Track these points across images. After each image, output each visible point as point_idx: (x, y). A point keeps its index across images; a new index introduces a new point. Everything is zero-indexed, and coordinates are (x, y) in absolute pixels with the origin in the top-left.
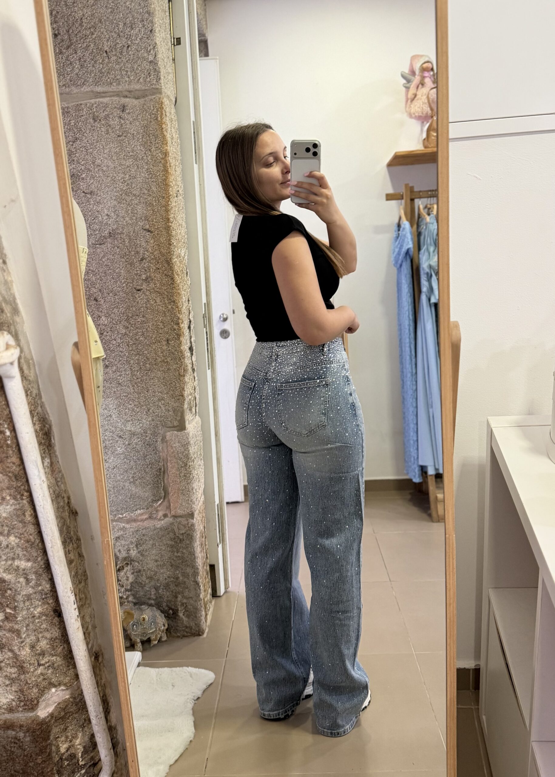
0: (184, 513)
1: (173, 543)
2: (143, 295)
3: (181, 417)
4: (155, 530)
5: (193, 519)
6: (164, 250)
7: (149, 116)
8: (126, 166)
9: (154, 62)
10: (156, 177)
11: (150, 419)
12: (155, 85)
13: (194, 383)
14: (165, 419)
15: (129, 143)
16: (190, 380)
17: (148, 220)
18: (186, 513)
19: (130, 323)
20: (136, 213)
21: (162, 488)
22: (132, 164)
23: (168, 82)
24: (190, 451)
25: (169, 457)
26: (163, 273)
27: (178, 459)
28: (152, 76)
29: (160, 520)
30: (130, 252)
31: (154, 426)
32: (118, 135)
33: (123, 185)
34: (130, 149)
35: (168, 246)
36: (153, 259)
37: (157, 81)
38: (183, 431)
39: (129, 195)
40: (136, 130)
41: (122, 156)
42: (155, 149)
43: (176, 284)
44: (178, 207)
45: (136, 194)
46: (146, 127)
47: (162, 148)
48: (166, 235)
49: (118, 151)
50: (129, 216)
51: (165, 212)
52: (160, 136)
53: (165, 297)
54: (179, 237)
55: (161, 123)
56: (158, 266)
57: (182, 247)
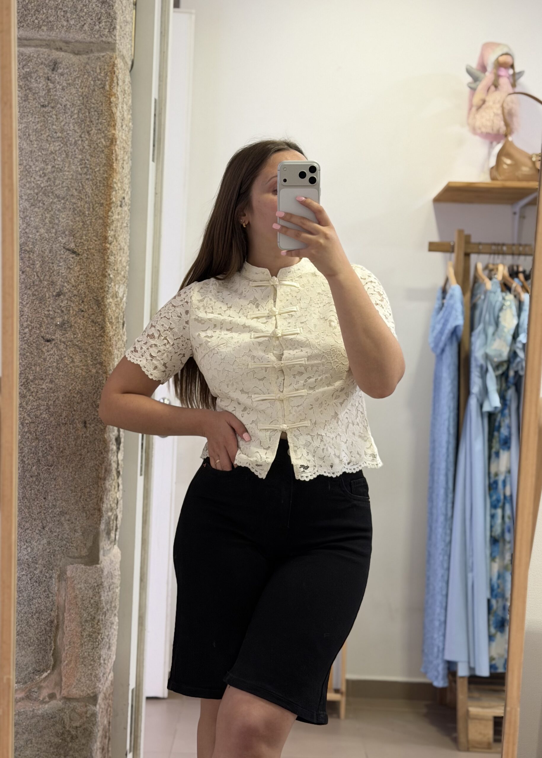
0: (82, 694)
1: (60, 741)
2: (55, 349)
3: (94, 543)
4: (33, 717)
5: (95, 705)
6: (94, 283)
7: (92, 82)
8: (49, 152)
9: (108, 3)
10: (94, 174)
11: (45, 541)
12: (106, 37)
13: (116, 493)
14: (68, 544)
15: (57, 119)
16: (111, 486)
17: (73, 236)
18: (85, 695)
19: (30, 390)
20: (57, 224)
21: (52, 651)
22: (59, 149)
23: (125, 36)
24: (102, 598)
25: (68, 604)
26: (89, 318)
27: (81, 608)
28: (103, 24)
29: (43, 702)
31: (49, 552)
32: (42, 104)
33: (41, 179)
34: (59, 128)
35: (100, 277)
36: (74, 295)
37: (109, 31)
38: (94, 566)
39: (49, 196)
40: (70, 100)
41: (45, 136)
42: (96, 131)
43: (107, 337)
44: (121, 221)
45: (59, 196)
46: (86, 98)
47: (106, 132)
48: (100, 261)
49: (39, 128)
50: (45, 227)
51: (102, 226)
52: (106, 114)
53: (88, 354)
54: (119, 266)
55: (111, 95)
56: (81, 307)
57: (121, 282)
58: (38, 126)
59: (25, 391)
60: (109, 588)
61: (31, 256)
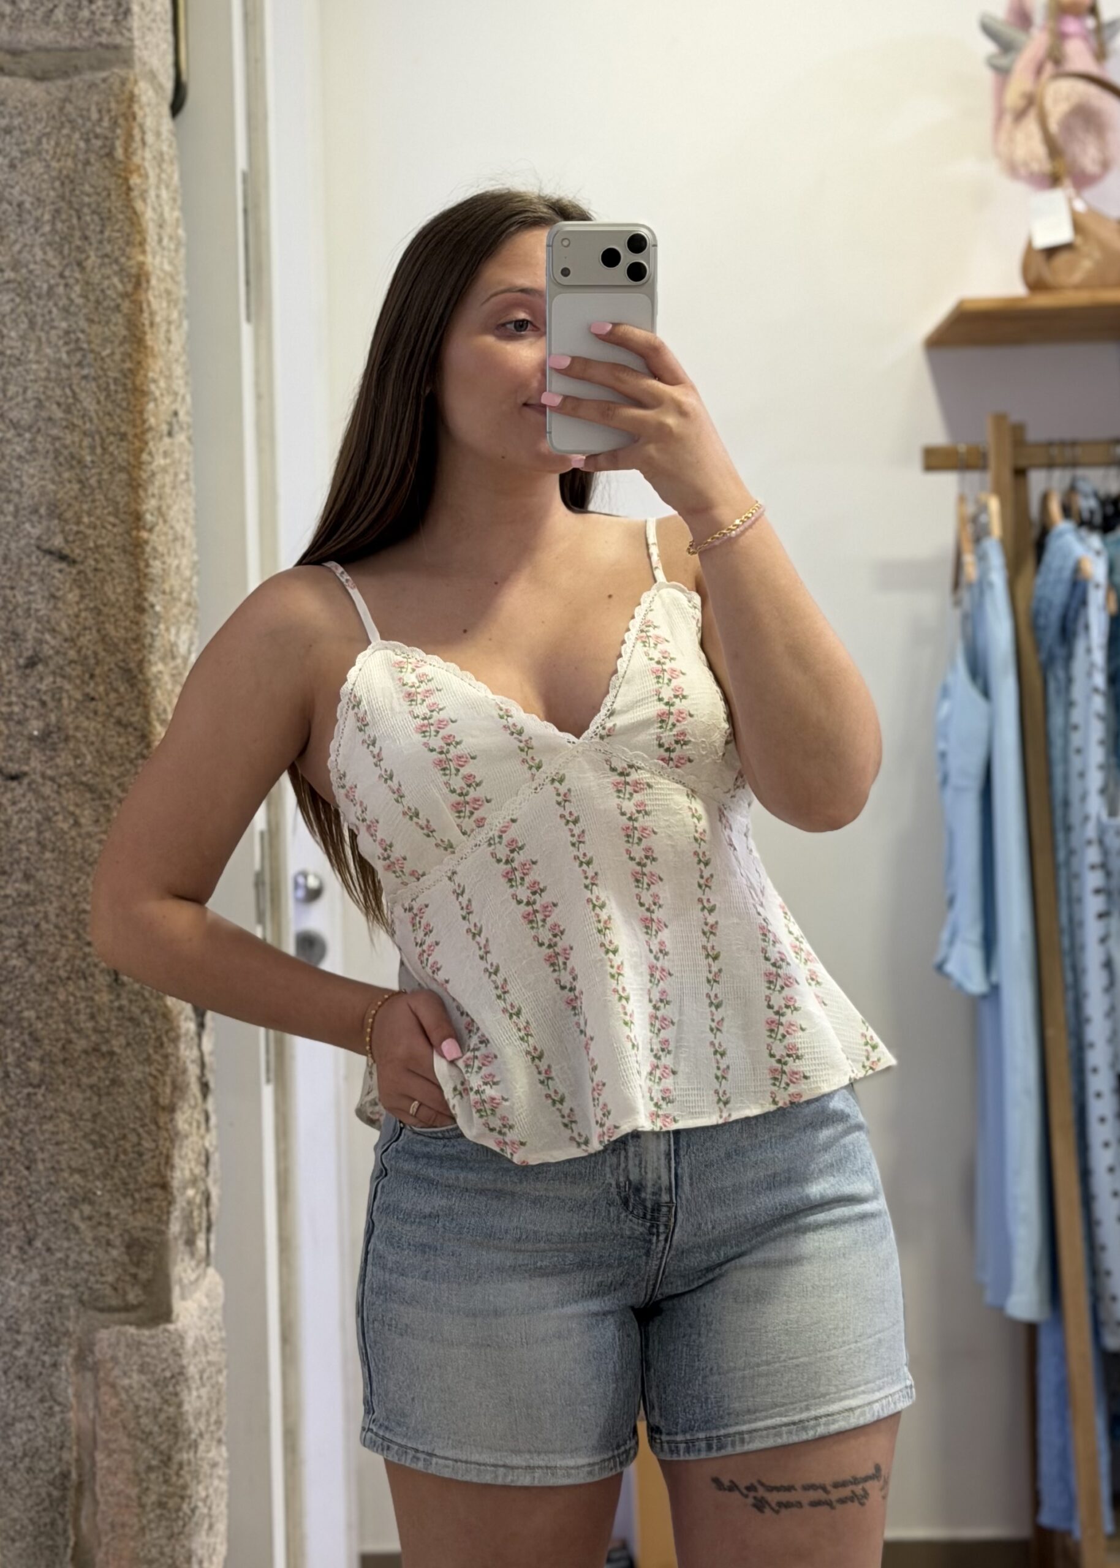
2: (30, 796)
3: (154, 1270)
6: (116, 627)
7: (82, 144)
10: (99, 363)
11: (35, 1275)
12: (109, 34)
13: (202, 1138)
14: (92, 1279)
16: (190, 1124)
17: (60, 517)
20: (19, 493)
21: (69, 1551)
22: (13, 311)
23: (154, 25)
24: (186, 1407)
25: (102, 1428)
26: (110, 715)
27: (136, 1437)
31: (47, 1302)
34: (7, 259)
35: (131, 614)
36: (71, 662)
37: (116, 21)
38: (161, 1327)
40: (31, 191)
42: (99, 261)
44: (171, 471)
45: (18, 422)
46: (67, 180)
47: (123, 260)
48: (126, 573)
51: (128, 489)
52: (121, 217)
54: (174, 582)
55: (128, 171)
56: (90, 689)
57: (182, 618)
60: (201, 1378)
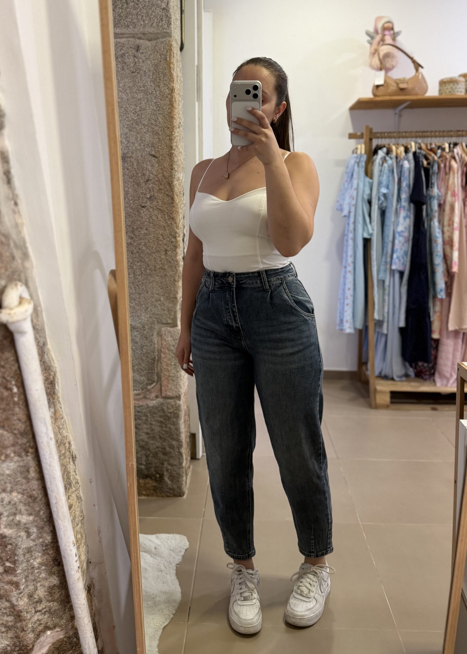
0: (172, 395)
1: (162, 420)
2: (147, 211)
3: (174, 316)
4: (148, 408)
5: (180, 400)
6: (167, 173)
7: (159, 57)
8: (138, 99)
9: (166, 9)
10: (163, 110)
11: (148, 316)
12: (166, 29)
14: (160, 317)
15: (141, 79)
17: (154, 147)
18: (174, 395)
19: (135, 235)
20: (145, 141)
21: (156, 373)
22: (143, 97)
23: (177, 28)
25: (163, 348)
26: (165, 193)
28: (164, 22)
29: (152, 400)
30: (137, 174)
31: (151, 322)
32: (132, 71)
33: (134, 115)
34: (142, 84)
35: (170, 170)
36: (156, 181)
37: (168, 26)
38: (175, 328)
39: (139, 125)
40: (148, 68)
41: (135, 90)
42: (163, 85)
43: (175, 203)
44: (179, 136)
45: (145, 124)
46: (156, 66)
47: (169, 85)
48: (169, 160)
49: (131, 85)
50: (138, 143)
51: (169, 140)
52: (168, 74)
53: (165, 213)
54: (180, 162)
55: (170, 63)
56: (160, 187)
57: (181, 171)
58: (131, 84)
59: (132, 235)
61: (131, 160)
